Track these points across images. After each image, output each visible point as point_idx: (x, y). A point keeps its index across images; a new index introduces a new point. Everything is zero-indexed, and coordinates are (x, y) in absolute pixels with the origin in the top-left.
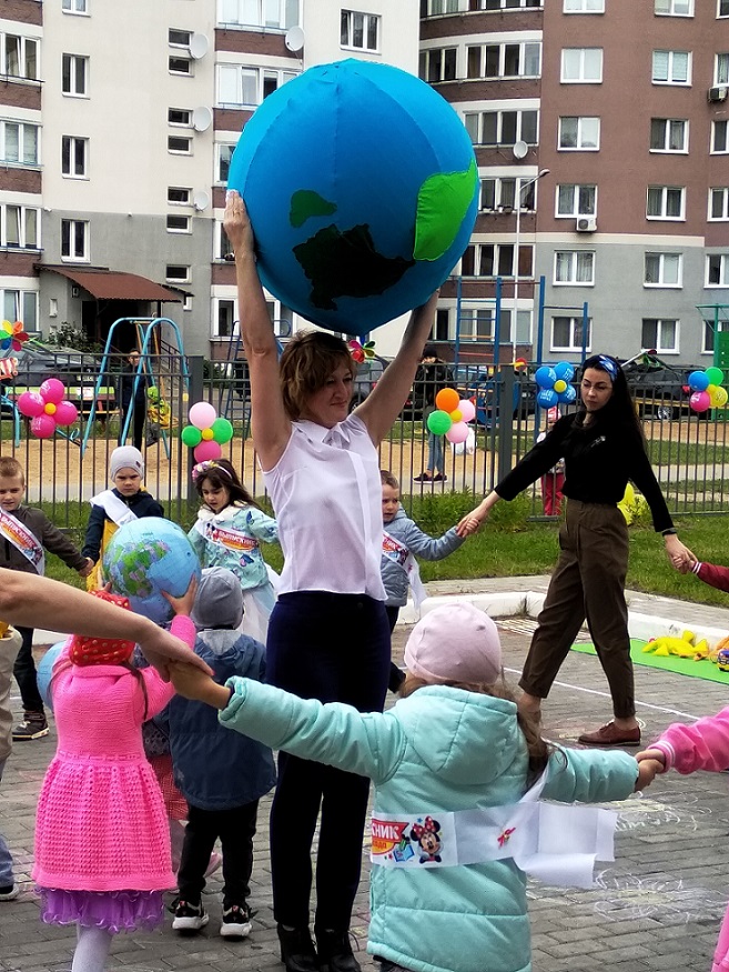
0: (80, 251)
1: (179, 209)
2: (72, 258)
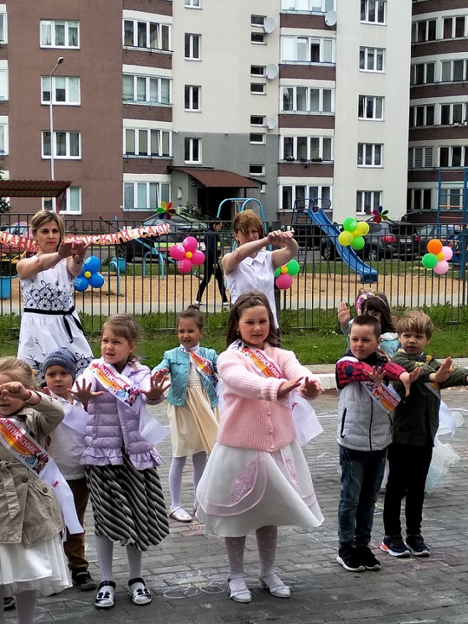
0: (196, 158)
1: (257, 129)
2: (191, 162)
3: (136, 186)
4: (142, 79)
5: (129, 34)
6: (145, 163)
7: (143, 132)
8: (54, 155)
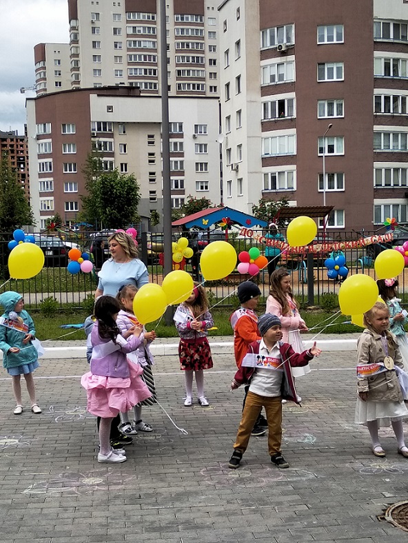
3: (382, 207)
4: (387, 134)
5: (378, 104)
6: (389, 191)
7: (388, 170)
8: (326, 189)
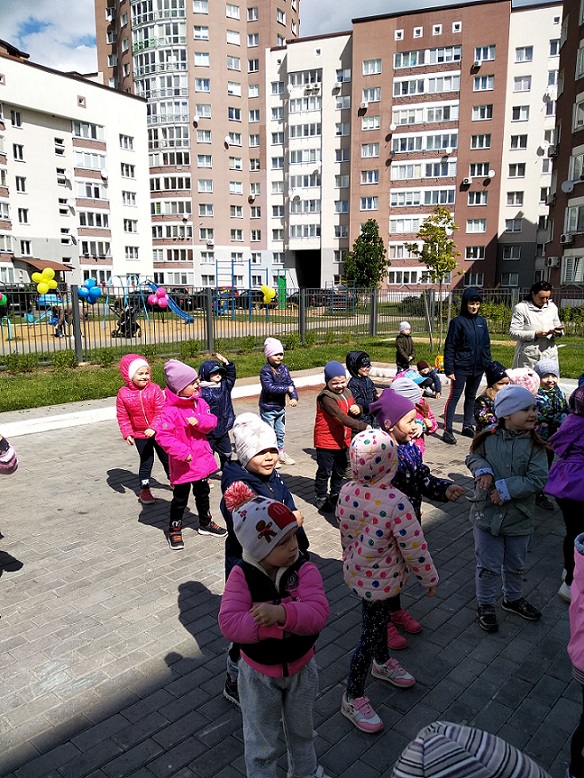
0: (28, 252)
1: (65, 236)
2: (26, 255)
